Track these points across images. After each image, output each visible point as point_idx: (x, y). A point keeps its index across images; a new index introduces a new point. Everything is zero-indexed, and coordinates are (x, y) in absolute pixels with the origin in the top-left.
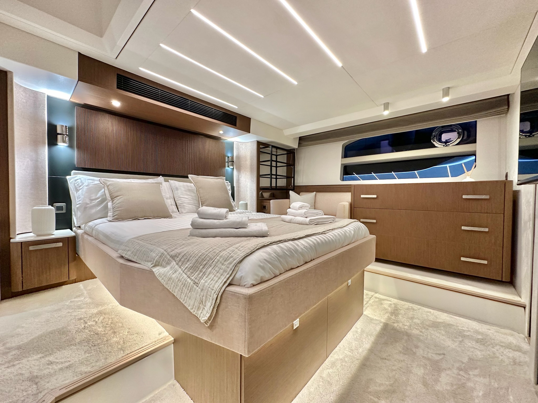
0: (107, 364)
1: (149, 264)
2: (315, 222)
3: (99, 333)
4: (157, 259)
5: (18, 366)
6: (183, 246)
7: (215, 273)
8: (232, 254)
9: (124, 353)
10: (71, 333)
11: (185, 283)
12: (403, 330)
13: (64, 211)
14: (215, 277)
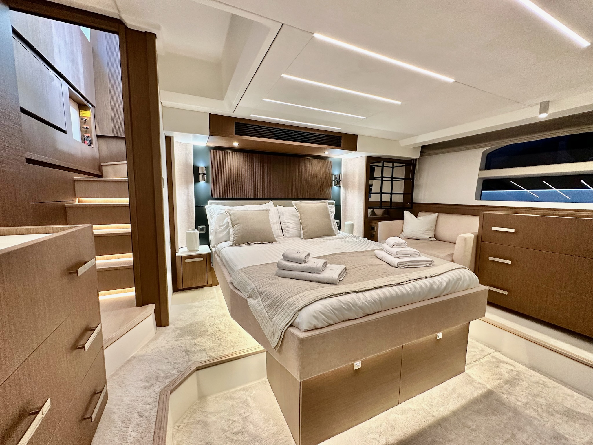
0: (224, 355)
1: (247, 294)
2: (406, 264)
3: (222, 330)
4: (251, 292)
5: (180, 341)
6: (268, 285)
7: (282, 315)
8: (296, 302)
9: (234, 350)
10: (206, 326)
11: (264, 316)
12: (513, 405)
13: (204, 232)
14: (282, 318)
